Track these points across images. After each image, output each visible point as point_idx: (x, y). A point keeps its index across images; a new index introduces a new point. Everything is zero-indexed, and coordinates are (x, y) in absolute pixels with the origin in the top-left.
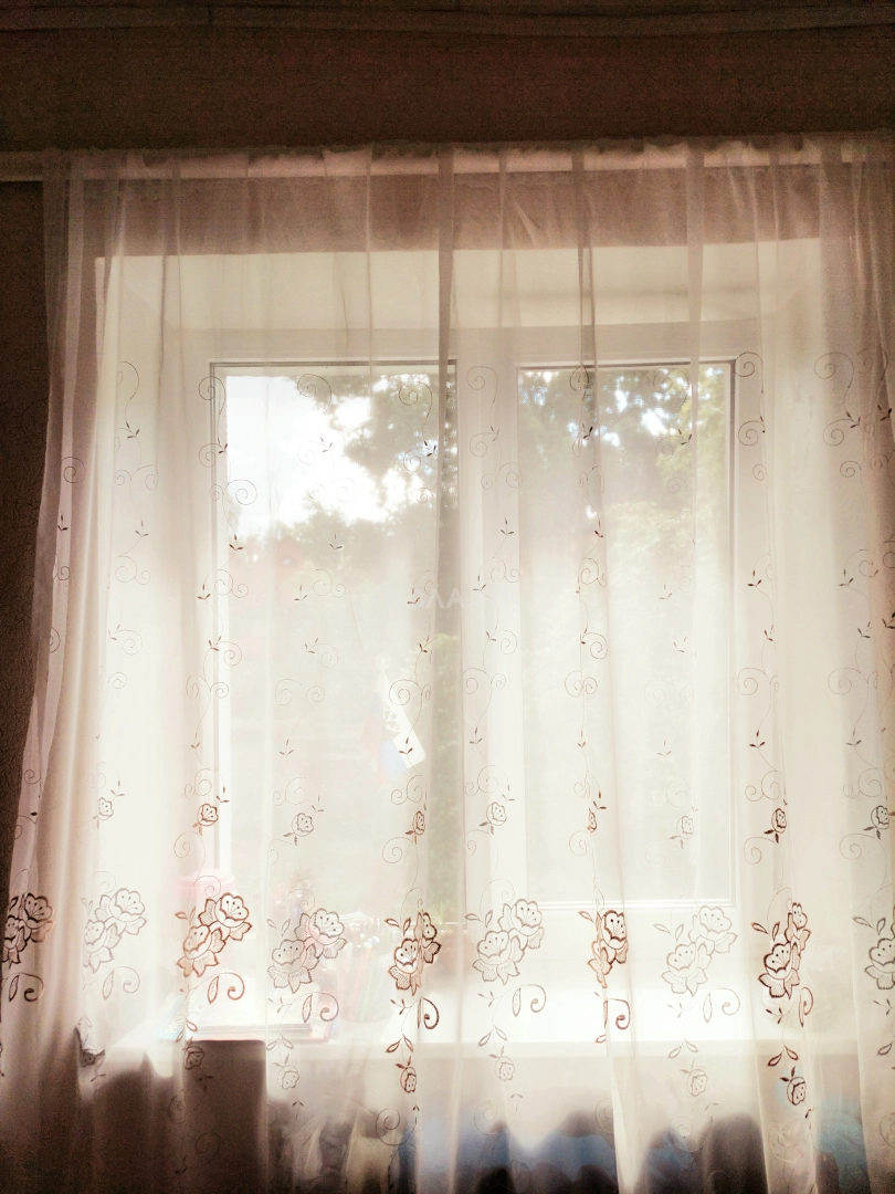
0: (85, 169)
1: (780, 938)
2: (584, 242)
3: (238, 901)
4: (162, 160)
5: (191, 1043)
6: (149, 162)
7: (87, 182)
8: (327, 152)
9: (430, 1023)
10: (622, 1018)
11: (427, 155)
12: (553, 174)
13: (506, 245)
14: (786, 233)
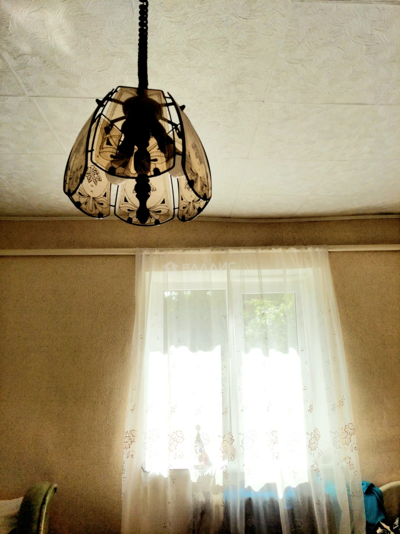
0: (146, 252)
1: (313, 436)
2: (259, 268)
3: (181, 433)
4: (163, 251)
5: (170, 470)
6: (160, 251)
7: (146, 255)
8: (201, 250)
9: (232, 459)
10: (277, 457)
11: (223, 250)
12: (251, 253)
13: (242, 269)
14: (304, 267)
